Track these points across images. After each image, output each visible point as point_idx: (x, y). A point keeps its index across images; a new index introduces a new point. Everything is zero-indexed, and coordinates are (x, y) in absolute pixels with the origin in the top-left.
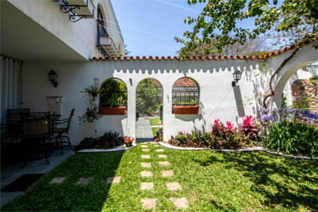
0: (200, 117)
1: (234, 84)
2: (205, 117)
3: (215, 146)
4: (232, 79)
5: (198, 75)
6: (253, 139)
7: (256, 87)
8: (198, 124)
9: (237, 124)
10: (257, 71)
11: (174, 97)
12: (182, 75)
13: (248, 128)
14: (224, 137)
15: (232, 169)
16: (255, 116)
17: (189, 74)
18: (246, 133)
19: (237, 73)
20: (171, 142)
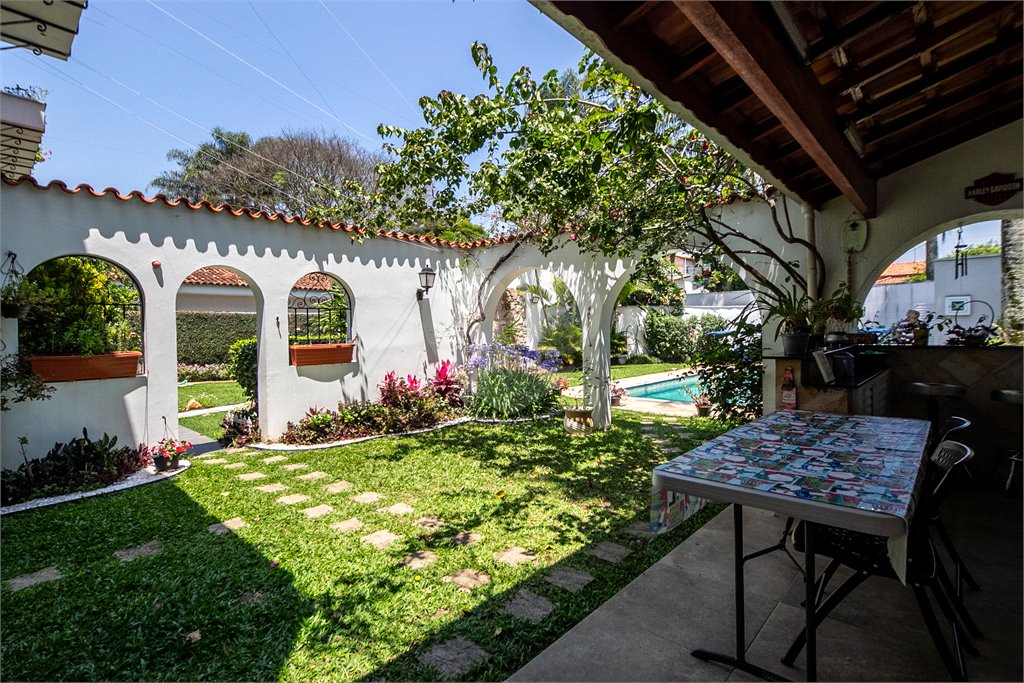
0: (356, 370)
1: (420, 295)
2: (365, 368)
3: (395, 427)
4: (417, 284)
5: (349, 270)
6: (453, 403)
7: (455, 302)
8: (352, 385)
9: (426, 377)
10: (457, 273)
11: (294, 321)
12: (312, 266)
13: (444, 385)
14: (408, 407)
15: (443, 453)
16: (453, 360)
17: (331, 266)
18: (443, 393)
19: (428, 272)
20: (290, 439)
